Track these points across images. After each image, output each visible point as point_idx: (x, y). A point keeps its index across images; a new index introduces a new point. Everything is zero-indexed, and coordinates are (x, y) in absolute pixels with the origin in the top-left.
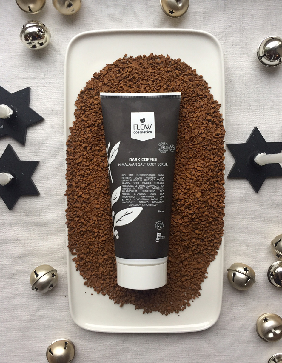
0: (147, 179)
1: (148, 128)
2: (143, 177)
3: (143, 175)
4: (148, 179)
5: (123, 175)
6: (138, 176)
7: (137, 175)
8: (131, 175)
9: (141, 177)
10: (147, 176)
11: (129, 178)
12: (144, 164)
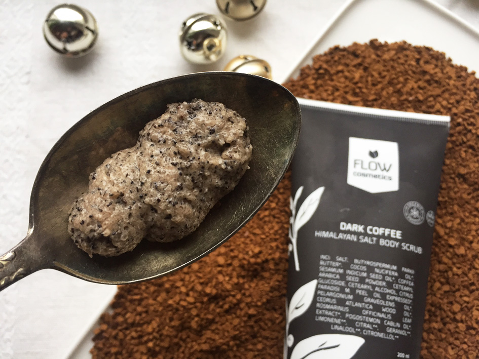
0: (376, 273)
1: (385, 169)
2: (368, 267)
3: (368, 263)
4: (379, 274)
5: (323, 257)
6: (357, 264)
7: (356, 261)
8: (341, 259)
9: (364, 268)
10: (378, 267)
11: (337, 264)
12: (372, 241)
